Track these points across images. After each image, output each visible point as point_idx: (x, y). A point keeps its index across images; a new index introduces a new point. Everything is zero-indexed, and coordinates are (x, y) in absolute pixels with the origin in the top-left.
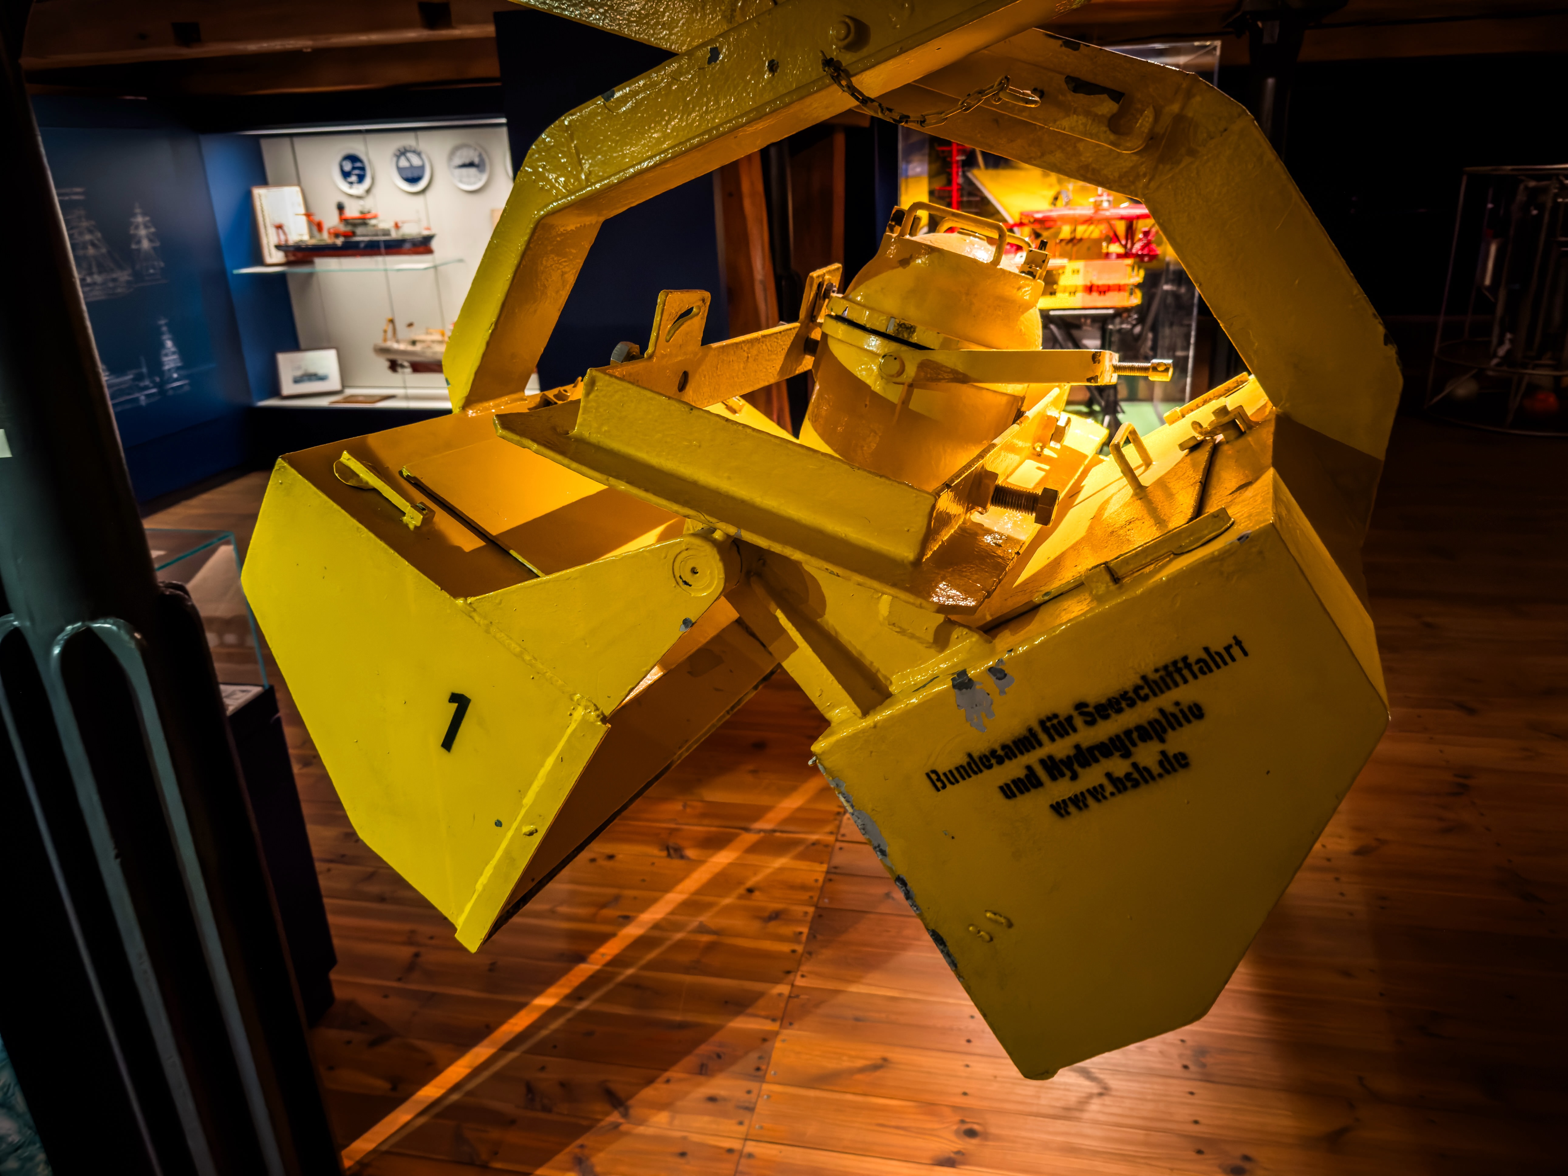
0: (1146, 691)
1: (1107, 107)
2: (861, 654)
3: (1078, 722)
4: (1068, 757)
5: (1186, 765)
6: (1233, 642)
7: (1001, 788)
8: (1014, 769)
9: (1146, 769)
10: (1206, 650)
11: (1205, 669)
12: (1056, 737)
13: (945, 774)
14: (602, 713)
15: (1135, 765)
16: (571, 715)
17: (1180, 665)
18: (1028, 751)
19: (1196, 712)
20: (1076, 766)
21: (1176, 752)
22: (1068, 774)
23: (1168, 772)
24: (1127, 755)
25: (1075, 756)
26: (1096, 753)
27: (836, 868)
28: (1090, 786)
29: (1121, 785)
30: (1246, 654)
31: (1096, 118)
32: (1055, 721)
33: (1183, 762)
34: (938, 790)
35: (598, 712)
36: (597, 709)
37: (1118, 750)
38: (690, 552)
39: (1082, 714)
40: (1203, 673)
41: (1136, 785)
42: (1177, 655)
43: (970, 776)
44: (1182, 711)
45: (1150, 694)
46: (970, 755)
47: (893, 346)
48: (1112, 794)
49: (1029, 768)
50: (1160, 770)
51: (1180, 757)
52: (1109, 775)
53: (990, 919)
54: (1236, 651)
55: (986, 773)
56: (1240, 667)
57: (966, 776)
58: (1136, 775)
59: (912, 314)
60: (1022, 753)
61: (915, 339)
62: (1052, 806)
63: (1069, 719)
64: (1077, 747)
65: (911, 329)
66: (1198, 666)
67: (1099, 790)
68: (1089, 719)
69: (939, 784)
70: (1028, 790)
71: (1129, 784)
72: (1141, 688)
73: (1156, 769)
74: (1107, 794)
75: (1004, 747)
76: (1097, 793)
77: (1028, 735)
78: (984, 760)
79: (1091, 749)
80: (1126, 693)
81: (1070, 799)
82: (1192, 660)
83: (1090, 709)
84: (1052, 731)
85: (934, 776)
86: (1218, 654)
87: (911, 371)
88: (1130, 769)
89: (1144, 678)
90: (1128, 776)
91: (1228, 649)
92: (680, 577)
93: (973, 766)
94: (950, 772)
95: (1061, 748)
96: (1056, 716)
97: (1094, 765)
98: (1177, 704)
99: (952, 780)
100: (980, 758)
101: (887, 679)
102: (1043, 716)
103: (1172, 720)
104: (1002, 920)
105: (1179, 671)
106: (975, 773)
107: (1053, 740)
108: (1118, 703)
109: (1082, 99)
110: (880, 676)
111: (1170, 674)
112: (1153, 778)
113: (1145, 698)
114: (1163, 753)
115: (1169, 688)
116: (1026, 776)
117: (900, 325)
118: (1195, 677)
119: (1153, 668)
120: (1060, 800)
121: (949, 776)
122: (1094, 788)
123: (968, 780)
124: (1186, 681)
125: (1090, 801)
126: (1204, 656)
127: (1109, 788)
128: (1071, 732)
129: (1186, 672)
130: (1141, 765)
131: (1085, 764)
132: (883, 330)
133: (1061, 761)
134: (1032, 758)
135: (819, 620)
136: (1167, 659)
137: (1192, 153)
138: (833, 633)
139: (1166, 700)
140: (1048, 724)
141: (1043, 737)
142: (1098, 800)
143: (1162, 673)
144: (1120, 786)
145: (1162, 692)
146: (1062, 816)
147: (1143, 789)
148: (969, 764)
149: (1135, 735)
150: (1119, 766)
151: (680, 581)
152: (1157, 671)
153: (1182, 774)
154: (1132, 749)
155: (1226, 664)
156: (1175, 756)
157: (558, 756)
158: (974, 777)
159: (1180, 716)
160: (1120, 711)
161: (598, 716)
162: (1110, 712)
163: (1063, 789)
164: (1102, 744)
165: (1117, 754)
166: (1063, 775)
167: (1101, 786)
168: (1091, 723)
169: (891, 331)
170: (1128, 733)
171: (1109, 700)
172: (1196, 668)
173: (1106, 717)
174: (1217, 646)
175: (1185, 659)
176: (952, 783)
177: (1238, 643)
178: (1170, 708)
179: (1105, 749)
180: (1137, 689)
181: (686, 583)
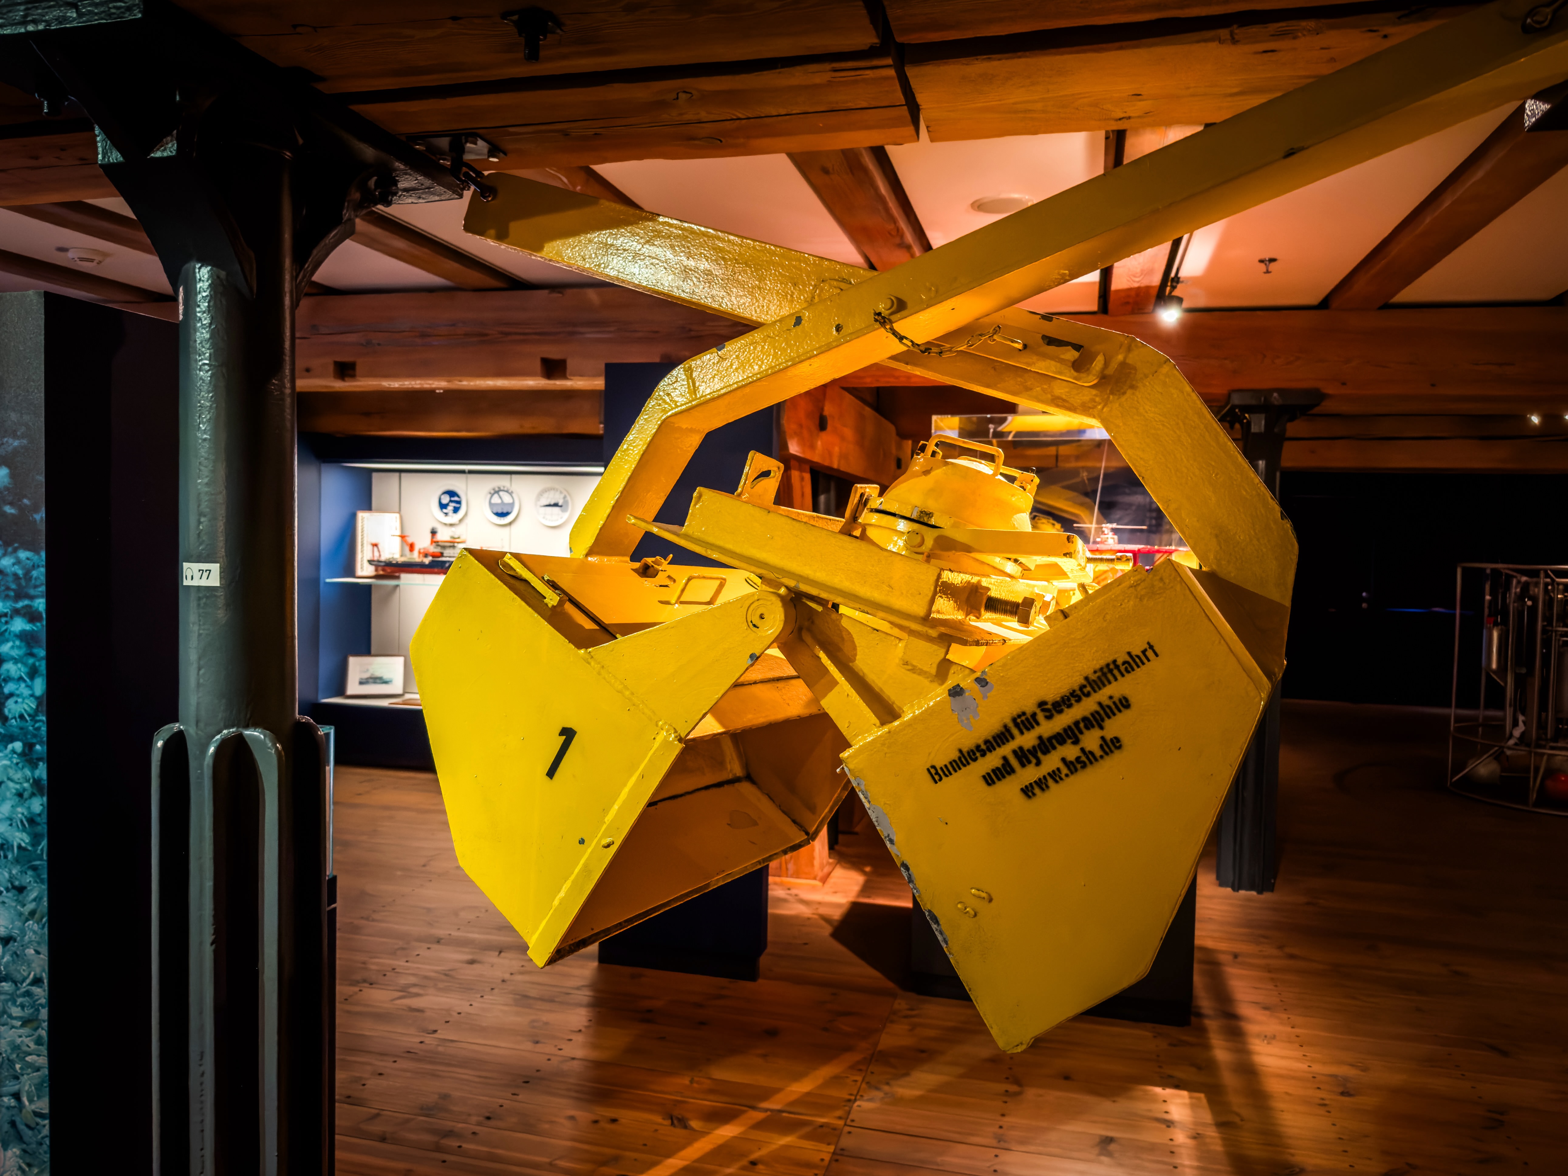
0: (1088, 689)
1: (1071, 354)
2: (881, 690)
3: (1040, 716)
4: (1034, 747)
5: (1119, 747)
6: (1147, 646)
7: (984, 777)
8: (992, 761)
9: (1091, 753)
10: (1129, 654)
11: (1129, 669)
12: (1024, 731)
13: (941, 768)
14: (680, 735)
15: (1082, 750)
16: (654, 739)
17: (1112, 666)
18: (1004, 744)
19: (1124, 703)
20: (1039, 754)
21: (1112, 737)
22: (1034, 761)
23: (1107, 754)
24: (1076, 742)
25: (1039, 745)
26: (1054, 741)
27: (842, 1150)
28: (1050, 771)
29: (1073, 766)
30: (1157, 655)
31: (1062, 361)
32: (1023, 718)
33: (1118, 745)
34: (936, 782)
35: (676, 734)
36: (676, 732)
37: (1070, 738)
38: (761, 602)
39: (1043, 710)
40: (1128, 672)
41: (1084, 766)
42: (1110, 659)
43: (960, 769)
44: (1114, 703)
45: (1092, 692)
46: (960, 751)
47: (916, 526)
48: (1067, 775)
49: (1005, 758)
50: (1101, 753)
51: (1115, 741)
52: (1063, 760)
53: (974, 895)
54: (1150, 653)
55: (973, 764)
56: (1153, 666)
57: (957, 769)
58: (1084, 758)
59: (931, 505)
60: (999, 746)
61: (933, 522)
62: (1022, 789)
63: (1034, 715)
64: (1040, 738)
65: (930, 515)
66: (1124, 666)
67: (1057, 772)
68: (1047, 714)
69: (937, 777)
70: (1004, 777)
71: (1079, 766)
72: (1085, 686)
73: (1098, 753)
74: (1063, 776)
75: (986, 742)
76: (1055, 776)
77: (1003, 730)
78: (971, 754)
79: (1050, 739)
80: (1074, 691)
81: (1035, 782)
82: (1120, 662)
83: (1049, 706)
84: (1021, 726)
85: (933, 771)
86: (1138, 656)
87: (929, 543)
88: (1079, 753)
89: (1086, 678)
90: (1078, 759)
91: (1144, 652)
92: (751, 622)
93: (963, 759)
94: (946, 766)
95: (1027, 740)
96: (1024, 714)
97: (1053, 752)
98: (1111, 697)
99: (947, 773)
100: (968, 753)
101: (901, 709)
102: (1015, 714)
103: (1108, 711)
104: (984, 895)
105: (1111, 671)
106: (964, 765)
107: (1022, 733)
108: (1069, 699)
109: (1052, 348)
110: (895, 706)
111: (1104, 674)
112: (1096, 760)
113: (1088, 695)
114: (1103, 738)
115: (1104, 685)
116: (1003, 765)
117: (921, 512)
118: (1123, 675)
119: (1092, 671)
120: (1027, 783)
121: (945, 769)
122: (1053, 771)
123: (960, 773)
124: (1116, 679)
125: (1050, 782)
126: (1128, 659)
127: (1065, 771)
128: (1035, 726)
129: (1116, 672)
130: (1087, 749)
131: (1046, 752)
132: (908, 515)
133: (1029, 750)
134: (1006, 750)
135: (851, 664)
136: (1102, 663)
137: (1132, 387)
138: (861, 674)
139: (1103, 695)
140: (1019, 720)
141: (1015, 732)
142: (1057, 782)
143: (1099, 674)
144: (1073, 769)
145: (1100, 689)
146: (1029, 797)
147: (1090, 770)
148: (960, 758)
149: (1082, 725)
150: (1070, 751)
151: (751, 625)
152: (1095, 672)
153: (1117, 756)
154: (1080, 736)
155: (1143, 664)
156: (1111, 740)
157: (640, 774)
158: (963, 769)
159: (1113, 707)
160: (1070, 706)
161: (676, 737)
162: (1063, 707)
163: (1029, 774)
164: (1058, 734)
165: (1069, 741)
166: (1030, 762)
167: (1058, 769)
168: (1049, 717)
169: (915, 516)
170: (1077, 723)
171: (1062, 698)
172: (1122, 668)
173: (1060, 712)
174: (1137, 651)
175: (1115, 662)
176: (947, 776)
177: (1151, 647)
178: (1106, 702)
179: (1060, 739)
180: (1082, 687)
181: (754, 626)
